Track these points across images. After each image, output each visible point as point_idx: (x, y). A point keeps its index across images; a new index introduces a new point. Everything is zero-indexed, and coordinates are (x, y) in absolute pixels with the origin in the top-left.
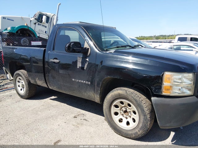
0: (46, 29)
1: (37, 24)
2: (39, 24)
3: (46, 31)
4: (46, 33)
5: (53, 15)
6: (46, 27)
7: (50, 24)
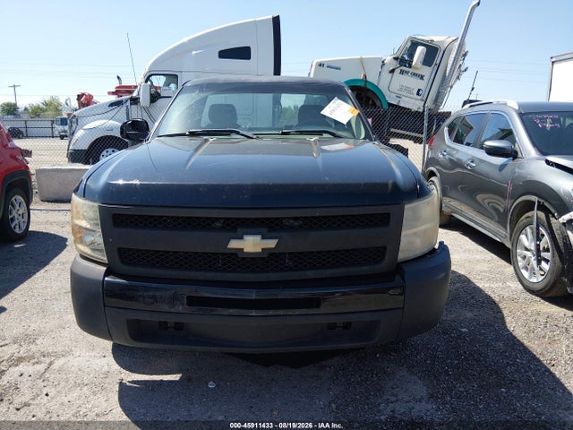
0: (422, 85)
1: (398, 71)
2: (402, 72)
3: (419, 90)
4: (418, 94)
5: (451, 40)
6: (422, 77)
7: (436, 67)
